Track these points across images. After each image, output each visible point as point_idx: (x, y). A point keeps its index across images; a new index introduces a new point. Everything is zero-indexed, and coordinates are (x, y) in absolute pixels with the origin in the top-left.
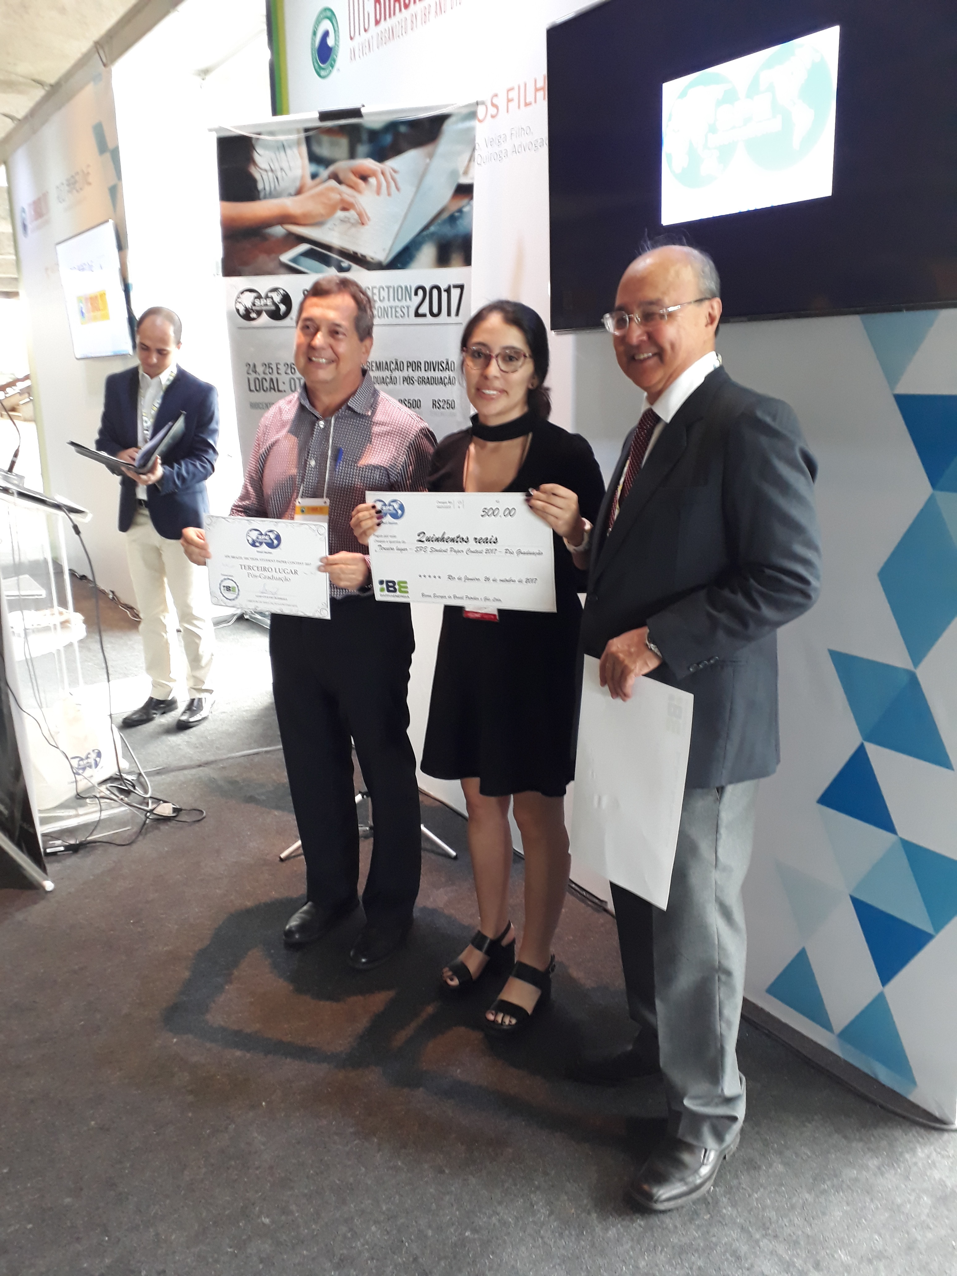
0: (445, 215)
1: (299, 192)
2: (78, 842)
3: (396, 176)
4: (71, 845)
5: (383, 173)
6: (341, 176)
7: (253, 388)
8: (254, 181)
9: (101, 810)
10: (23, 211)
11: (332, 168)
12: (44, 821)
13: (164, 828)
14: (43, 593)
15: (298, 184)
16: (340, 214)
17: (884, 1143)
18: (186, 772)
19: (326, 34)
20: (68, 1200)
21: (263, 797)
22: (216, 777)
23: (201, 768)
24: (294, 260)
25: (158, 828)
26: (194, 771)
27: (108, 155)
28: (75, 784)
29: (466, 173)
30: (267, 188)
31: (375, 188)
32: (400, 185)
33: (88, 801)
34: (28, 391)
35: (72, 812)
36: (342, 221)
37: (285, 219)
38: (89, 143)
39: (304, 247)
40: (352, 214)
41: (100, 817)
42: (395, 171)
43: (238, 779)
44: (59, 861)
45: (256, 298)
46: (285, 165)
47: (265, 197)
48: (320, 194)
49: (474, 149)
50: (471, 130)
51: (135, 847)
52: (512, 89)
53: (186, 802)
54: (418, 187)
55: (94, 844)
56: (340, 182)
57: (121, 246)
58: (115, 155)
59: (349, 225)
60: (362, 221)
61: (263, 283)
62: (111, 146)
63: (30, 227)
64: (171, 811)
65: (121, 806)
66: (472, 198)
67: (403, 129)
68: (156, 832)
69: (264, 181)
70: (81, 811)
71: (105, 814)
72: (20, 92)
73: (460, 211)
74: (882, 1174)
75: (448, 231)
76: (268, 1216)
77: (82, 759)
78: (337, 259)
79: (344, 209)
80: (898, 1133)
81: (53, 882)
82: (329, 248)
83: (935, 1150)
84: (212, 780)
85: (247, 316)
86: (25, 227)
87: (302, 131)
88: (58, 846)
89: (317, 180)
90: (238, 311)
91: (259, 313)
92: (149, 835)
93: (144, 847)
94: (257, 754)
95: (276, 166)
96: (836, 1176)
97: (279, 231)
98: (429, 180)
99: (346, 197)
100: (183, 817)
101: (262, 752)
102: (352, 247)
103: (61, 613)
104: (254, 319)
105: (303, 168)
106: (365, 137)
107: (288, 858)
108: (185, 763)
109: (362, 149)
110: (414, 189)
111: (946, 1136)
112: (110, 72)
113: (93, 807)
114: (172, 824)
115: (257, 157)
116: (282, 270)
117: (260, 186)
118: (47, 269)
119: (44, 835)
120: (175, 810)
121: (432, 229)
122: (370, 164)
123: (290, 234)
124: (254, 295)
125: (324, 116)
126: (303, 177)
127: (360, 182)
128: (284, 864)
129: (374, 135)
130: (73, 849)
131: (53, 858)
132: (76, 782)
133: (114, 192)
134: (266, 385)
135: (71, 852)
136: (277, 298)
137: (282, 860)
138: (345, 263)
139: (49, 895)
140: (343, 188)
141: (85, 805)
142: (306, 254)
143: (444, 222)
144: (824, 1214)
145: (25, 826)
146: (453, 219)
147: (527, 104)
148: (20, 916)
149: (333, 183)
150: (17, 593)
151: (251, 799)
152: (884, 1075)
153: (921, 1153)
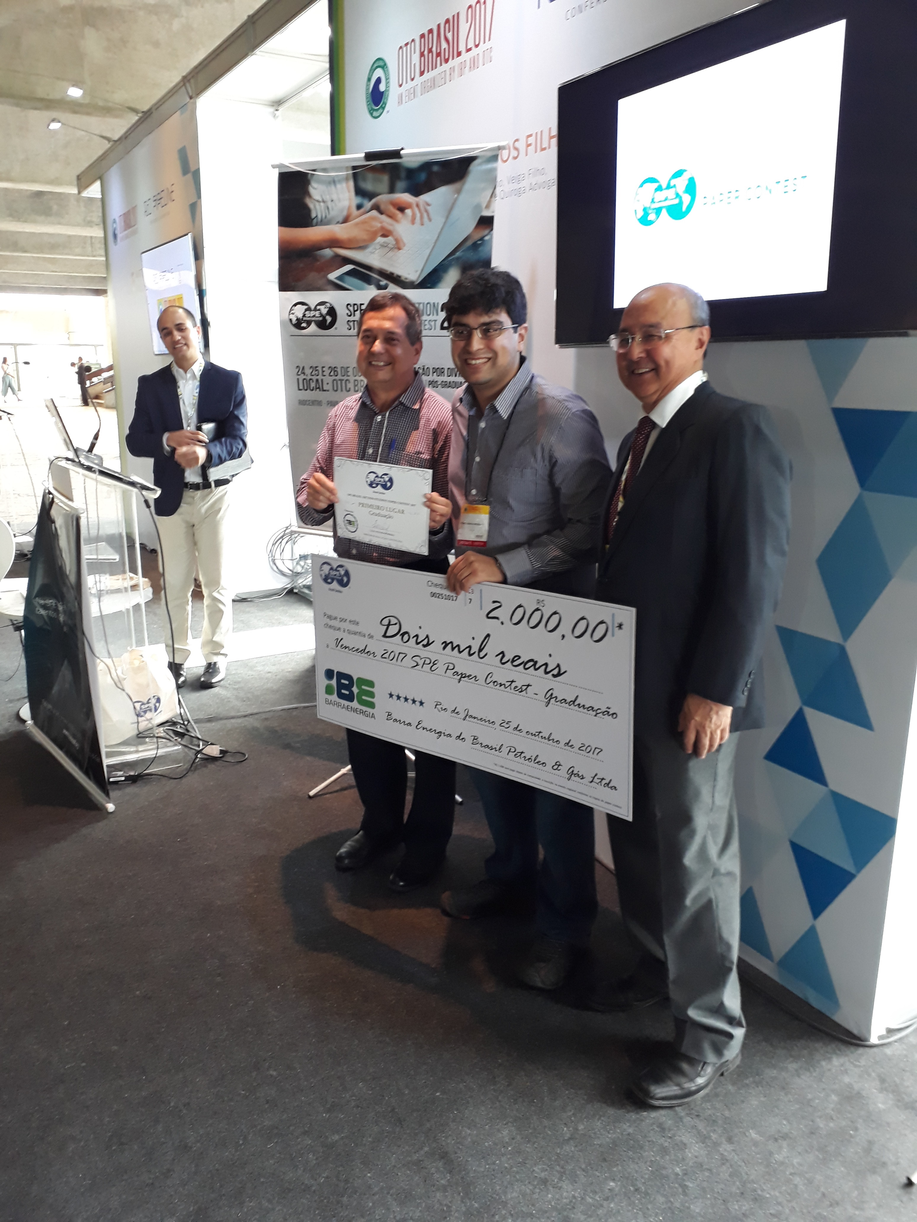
0: (469, 243)
1: (346, 220)
2: (136, 774)
3: (428, 208)
4: (130, 776)
5: (418, 206)
6: (382, 207)
7: (301, 387)
8: (308, 210)
9: (158, 748)
10: (114, 221)
11: (374, 201)
12: (110, 755)
13: (212, 766)
14: (117, 557)
15: (345, 213)
16: (380, 240)
17: (805, 1052)
18: (233, 721)
19: (379, 81)
20: (115, 1048)
21: (298, 745)
22: (259, 726)
23: (246, 718)
24: (340, 278)
25: (206, 766)
26: (239, 721)
27: (189, 176)
28: (136, 725)
29: (488, 206)
30: (319, 217)
31: (410, 218)
32: (432, 215)
33: (147, 740)
34: (111, 380)
35: (133, 749)
36: (383, 246)
37: (334, 243)
38: (175, 166)
39: (349, 267)
40: (390, 239)
41: (156, 754)
42: (428, 205)
43: (277, 729)
44: (120, 789)
45: (306, 310)
46: (334, 197)
47: (316, 225)
48: (364, 222)
49: (495, 188)
50: (494, 170)
51: (184, 780)
52: (530, 136)
53: (232, 746)
54: (447, 217)
55: (149, 777)
56: (381, 213)
57: (198, 256)
58: (196, 175)
59: (387, 249)
60: (398, 247)
61: (313, 298)
62: (193, 169)
63: (119, 236)
64: (218, 752)
65: (175, 745)
66: (492, 230)
67: (435, 168)
68: (204, 769)
69: (317, 210)
70: (141, 748)
71: (161, 752)
72: (116, 117)
73: (482, 239)
74: (799, 1076)
75: (472, 256)
76: (275, 1070)
77: (143, 704)
78: (376, 279)
79: (384, 236)
80: (818, 1045)
81: (115, 805)
82: (369, 268)
83: (849, 1061)
84: (255, 729)
85: (298, 325)
86: (115, 236)
87: (350, 169)
88: (119, 776)
89: (362, 210)
90: (291, 320)
91: (309, 323)
92: (197, 771)
93: (193, 780)
94: (296, 708)
95: (327, 198)
96: (757, 1075)
97: (328, 252)
98: (456, 212)
99: (386, 225)
100: (228, 758)
101: (300, 707)
102: (389, 269)
103: (131, 578)
104: (304, 328)
105: (350, 199)
106: (403, 174)
107: (316, 795)
108: (233, 714)
109: (400, 185)
110: (443, 220)
111: (861, 1050)
112: (195, 103)
113: (151, 745)
114: (218, 763)
115: (311, 190)
116: (329, 287)
117: (313, 215)
118: (133, 274)
119: (108, 766)
120: (222, 752)
121: (458, 254)
122: (406, 197)
123: (337, 256)
124: (305, 307)
125: (370, 156)
126: (349, 208)
127: (398, 212)
128: (311, 801)
129: (411, 173)
130: (133, 780)
131: (115, 786)
132: (138, 722)
133: (194, 209)
134: (313, 385)
135: (130, 782)
136: (324, 310)
137: (310, 797)
138: (383, 282)
139: (110, 816)
140: (383, 217)
141: (146, 743)
142: (349, 273)
143: (469, 248)
144: (743, 1102)
145: (94, 756)
146: (476, 246)
147: (543, 149)
148: (85, 831)
149: (374, 213)
150: (95, 557)
151: (287, 746)
152: (815, 1000)
153: (836, 1061)
